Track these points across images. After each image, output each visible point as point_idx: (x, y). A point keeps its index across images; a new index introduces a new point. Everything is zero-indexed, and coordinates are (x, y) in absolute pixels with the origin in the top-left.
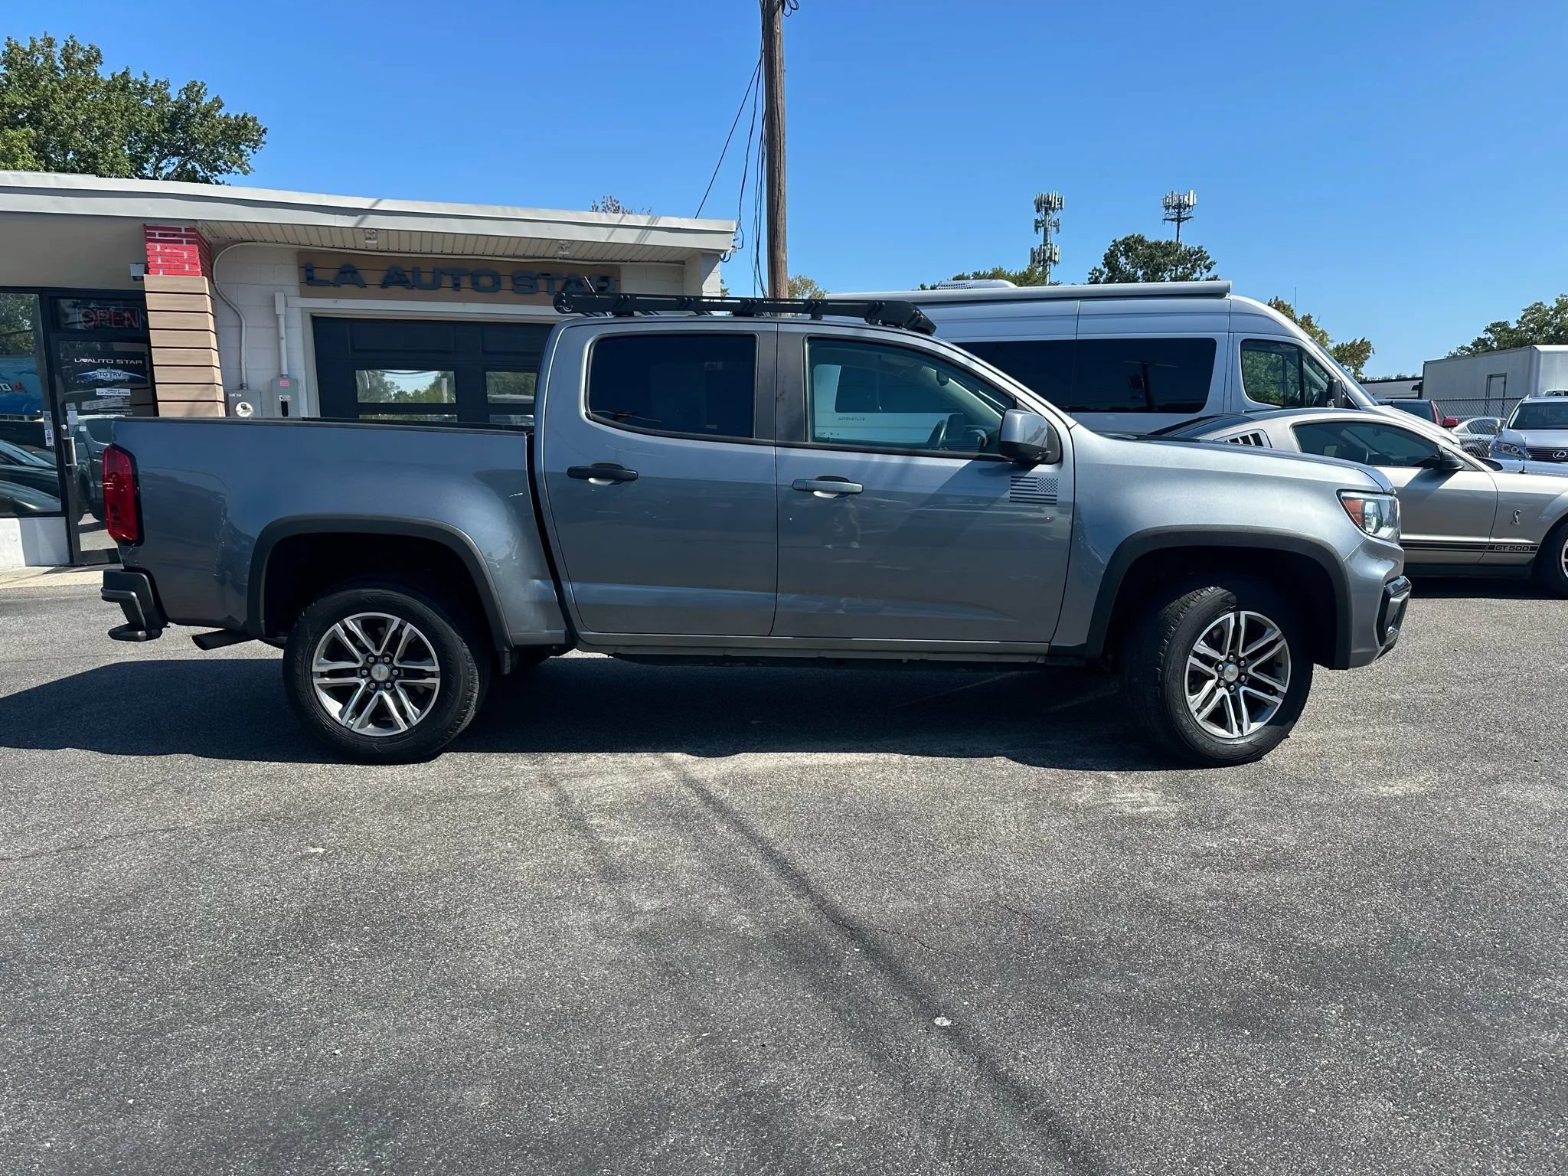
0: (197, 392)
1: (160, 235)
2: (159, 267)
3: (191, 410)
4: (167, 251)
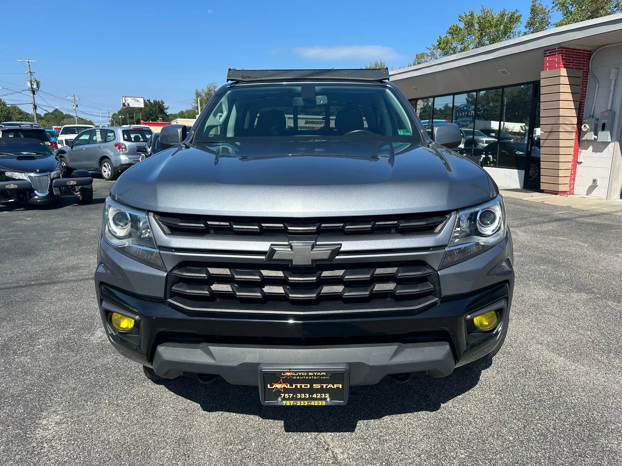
0: (555, 120)
1: (549, 53)
2: (547, 67)
3: (552, 128)
4: (551, 59)
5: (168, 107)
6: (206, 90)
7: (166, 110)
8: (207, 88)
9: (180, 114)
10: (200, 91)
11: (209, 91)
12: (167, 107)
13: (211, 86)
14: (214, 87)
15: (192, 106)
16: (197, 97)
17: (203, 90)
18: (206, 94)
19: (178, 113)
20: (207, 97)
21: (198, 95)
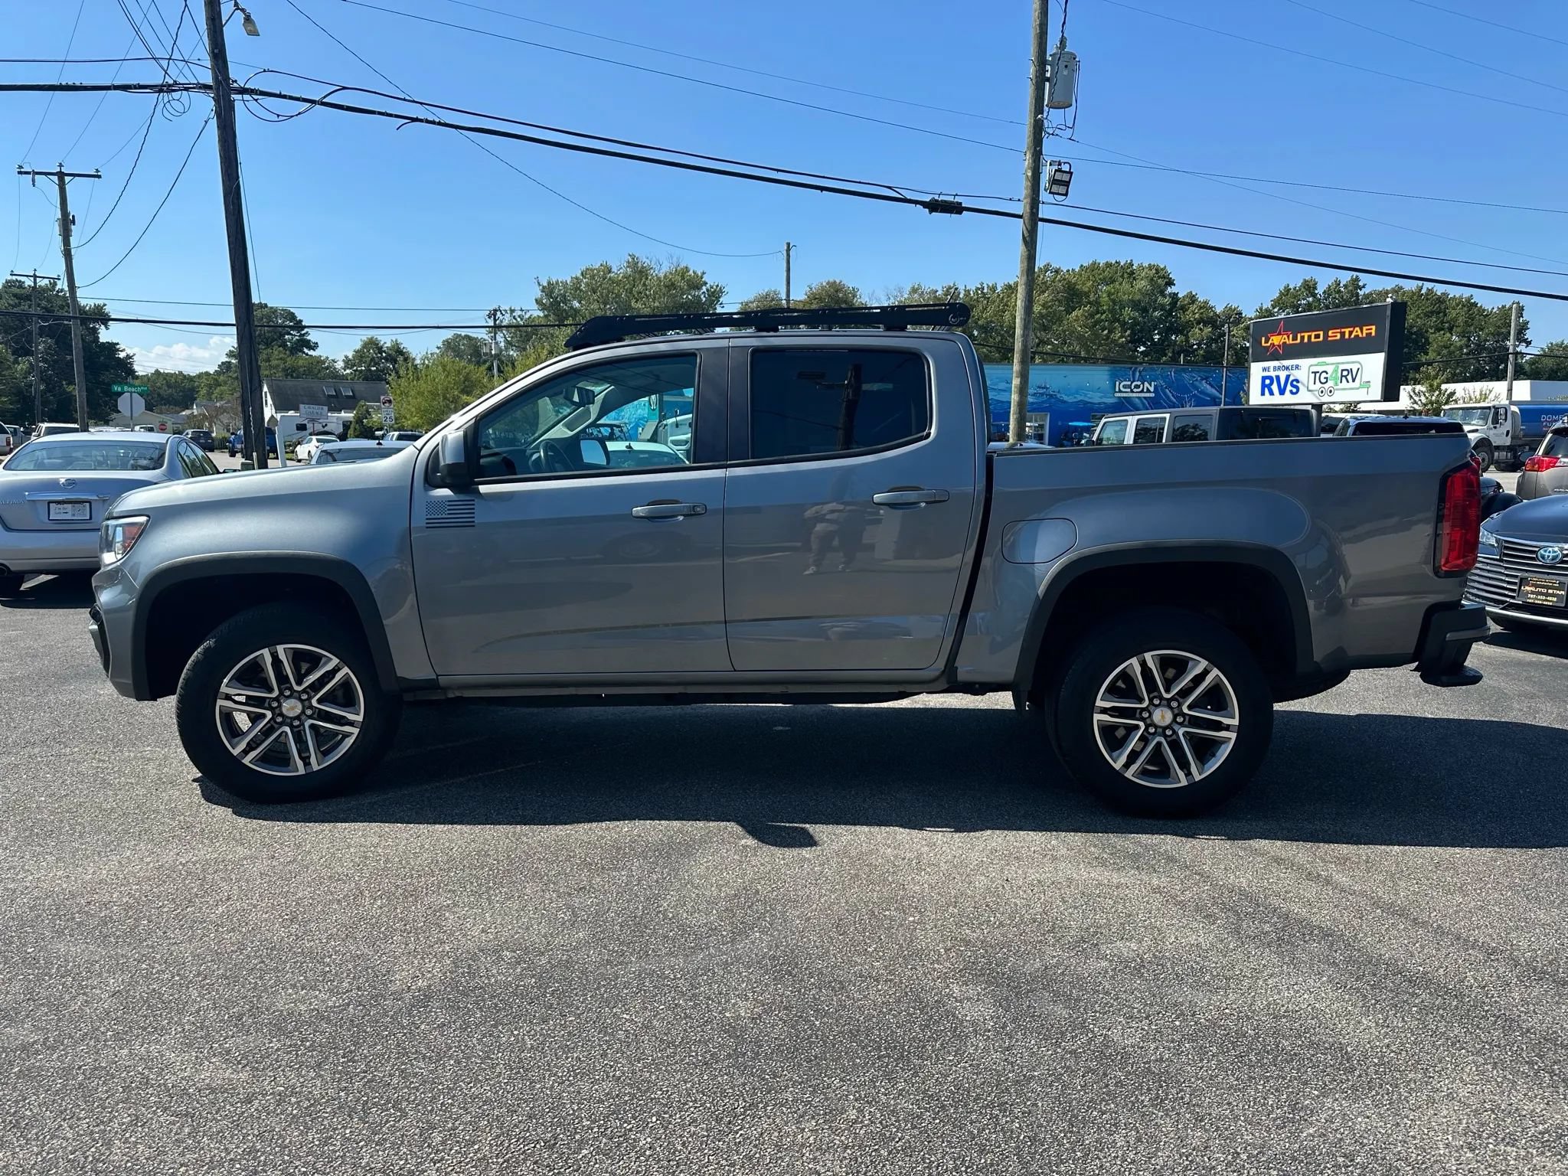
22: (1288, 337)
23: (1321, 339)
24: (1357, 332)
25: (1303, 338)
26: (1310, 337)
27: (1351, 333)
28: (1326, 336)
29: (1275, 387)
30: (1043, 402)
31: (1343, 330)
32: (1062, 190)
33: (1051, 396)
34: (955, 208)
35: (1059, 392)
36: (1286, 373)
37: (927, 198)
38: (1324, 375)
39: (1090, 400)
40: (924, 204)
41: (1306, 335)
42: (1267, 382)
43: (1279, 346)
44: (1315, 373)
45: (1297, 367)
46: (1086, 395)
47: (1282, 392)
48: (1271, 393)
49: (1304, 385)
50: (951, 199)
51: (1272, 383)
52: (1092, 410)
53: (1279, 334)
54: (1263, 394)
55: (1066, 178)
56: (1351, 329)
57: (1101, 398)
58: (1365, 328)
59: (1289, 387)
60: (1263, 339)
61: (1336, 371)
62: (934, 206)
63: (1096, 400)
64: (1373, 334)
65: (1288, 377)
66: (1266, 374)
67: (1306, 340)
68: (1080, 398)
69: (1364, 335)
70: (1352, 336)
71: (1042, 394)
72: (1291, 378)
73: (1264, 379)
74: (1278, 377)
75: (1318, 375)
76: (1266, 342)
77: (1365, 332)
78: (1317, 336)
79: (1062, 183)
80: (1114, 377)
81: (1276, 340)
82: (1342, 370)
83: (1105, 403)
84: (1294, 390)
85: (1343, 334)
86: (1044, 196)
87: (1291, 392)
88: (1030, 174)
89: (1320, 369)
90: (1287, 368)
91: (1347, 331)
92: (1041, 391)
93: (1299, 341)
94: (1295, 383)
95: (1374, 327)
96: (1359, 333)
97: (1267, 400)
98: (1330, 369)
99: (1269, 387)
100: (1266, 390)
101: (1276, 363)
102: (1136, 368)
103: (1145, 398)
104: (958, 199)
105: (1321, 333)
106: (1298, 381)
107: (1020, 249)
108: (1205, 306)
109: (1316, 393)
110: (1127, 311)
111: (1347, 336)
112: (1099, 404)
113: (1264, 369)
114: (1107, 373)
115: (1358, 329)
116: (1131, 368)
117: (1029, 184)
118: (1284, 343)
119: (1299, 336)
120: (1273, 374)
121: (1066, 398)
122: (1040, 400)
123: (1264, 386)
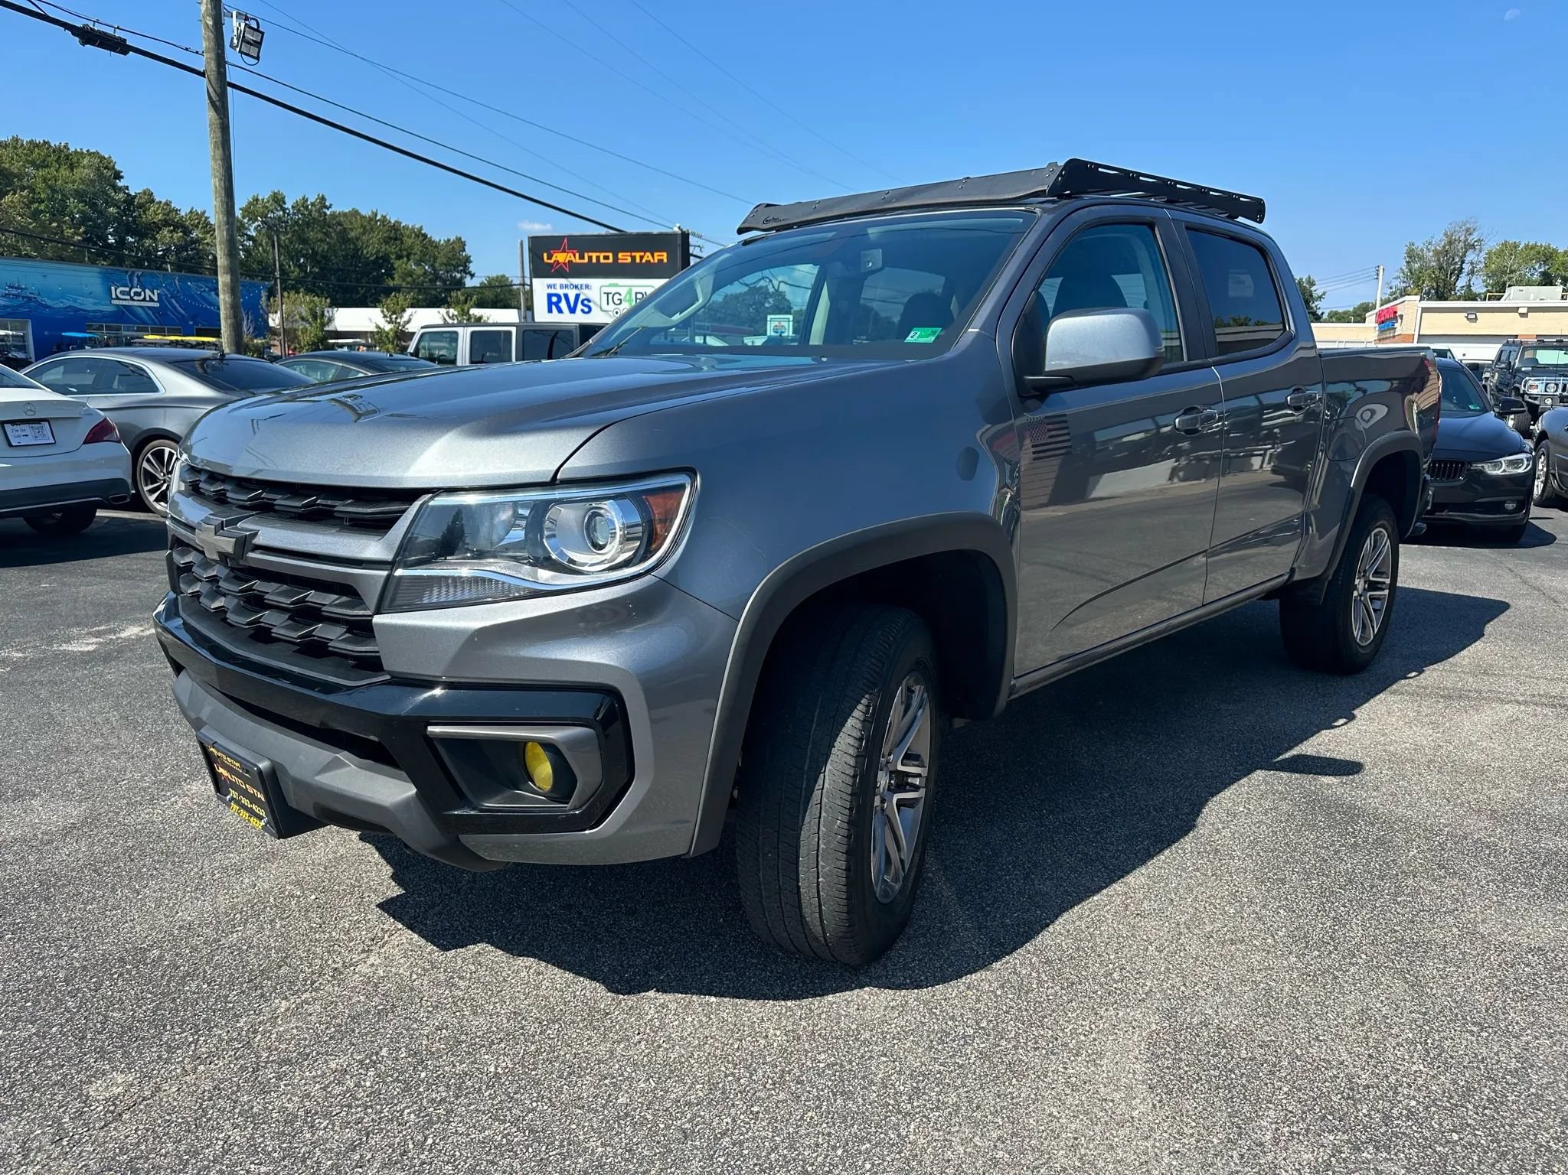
5: (1324, 294)
6: (1439, 240)
7: (1316, 303)
8: (1446, 234)
9: (1358, 312)
10: (1419, 245)
11: (1450, 243)
12: (1319, 293)
13: (1457, 229)
14: (1467, 230)
15: (1391, 288)
16: (1408, 262)
17: (1430, 243)
18: (1437, 253)
19: (1351, 309)
20: (1439, 260)
21: (1412, 255)
22: (574, 256)
23: (611, 260)
24: (648, 257)
25: (590, 258)
26: (598, 258)
27: (642, 258)
28: (616, 258)
29: (563, 305)
30: (19, 306)
31: (633, 254)
32: (253, 51)
33: (30, 299)
34: (119, 46)
35: (39, 294)
36: (576, 291)
37: (79, 23)
38: (617, 297)
39: (81, 307)
40: (74, 30)
41: (594, 255)
42: (554, 299)
43: (564, 263)
44: (608, 294)
45: (587, 286)
46: (75, 301)
47: (572, 310)
48: (560, 311)
49: (595, 304)
50: (110, 31)
51: (560, 300)
52: (86, 318)
53: (564, 251)
54: (550, 311)
55: (256, 37)
56: (642, 254)
57: (95, 304)
58: (656, 254)
59: (580, 306)
60: (545, 255)
61: (630, 292)
62: (88, 36)
63: (90, 307)
64: (665, 261)
65: (577, 296)
66: (552, 291)
67: (594, 260)
68: (68, 303)
69: (656, 261)
70: (644, 261)
71: (17, 296)
72: (582, 297)
73: (550, 296)
74: (566, 296)
75: (610, 296)
76: (549, 258)
77: (656, 258)
78: (606, 258)
79: (253, 43)
80: (108, 280)
81: (561, 257)
82: (636, 293)
83: (101, 311)
84: (586, 309)
85: (633, 258)
86: (232, 55)
87: (583, 311)
88: (210, 23)
89: (613, 290)
90: (576, 287)
91: (638, 255)
92: (14, 292)
93: (586, 260)
94: (586, 302)
95: (665, 254)
96: (651, 258)
97: (555, 318)
98: (624, 291)
99: (557, 304)
100: (554, 308)
101: (563, 281)
102: (133, 273)
103: (149, 307)
104: (119, 34)
105: (611, 255)
106: (589, 301)
107: (209, 115)
108: (168, 209)
109: (611, 313)
110: (72, 202)
111: (638, 260)
112: (94, 311)
113: (549, 286)
114: (97, 275)
115: (648, 254)
116: (127, 272)
117: (212, 36)
118: (570, 262)
119: (586, 255)
120: (561, 292)
121: (49, 303)
122: (15, 303)
123: (550, 303)
